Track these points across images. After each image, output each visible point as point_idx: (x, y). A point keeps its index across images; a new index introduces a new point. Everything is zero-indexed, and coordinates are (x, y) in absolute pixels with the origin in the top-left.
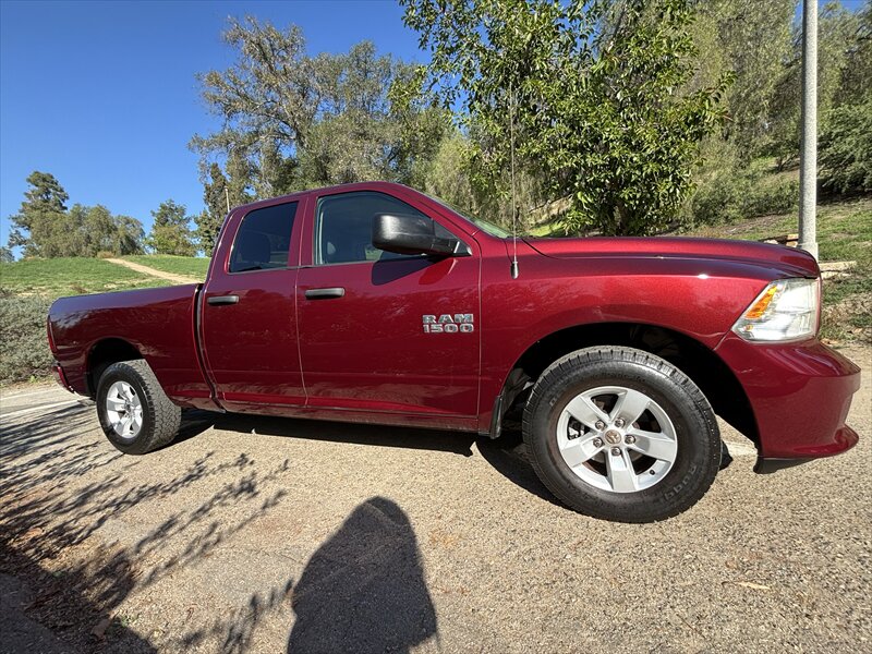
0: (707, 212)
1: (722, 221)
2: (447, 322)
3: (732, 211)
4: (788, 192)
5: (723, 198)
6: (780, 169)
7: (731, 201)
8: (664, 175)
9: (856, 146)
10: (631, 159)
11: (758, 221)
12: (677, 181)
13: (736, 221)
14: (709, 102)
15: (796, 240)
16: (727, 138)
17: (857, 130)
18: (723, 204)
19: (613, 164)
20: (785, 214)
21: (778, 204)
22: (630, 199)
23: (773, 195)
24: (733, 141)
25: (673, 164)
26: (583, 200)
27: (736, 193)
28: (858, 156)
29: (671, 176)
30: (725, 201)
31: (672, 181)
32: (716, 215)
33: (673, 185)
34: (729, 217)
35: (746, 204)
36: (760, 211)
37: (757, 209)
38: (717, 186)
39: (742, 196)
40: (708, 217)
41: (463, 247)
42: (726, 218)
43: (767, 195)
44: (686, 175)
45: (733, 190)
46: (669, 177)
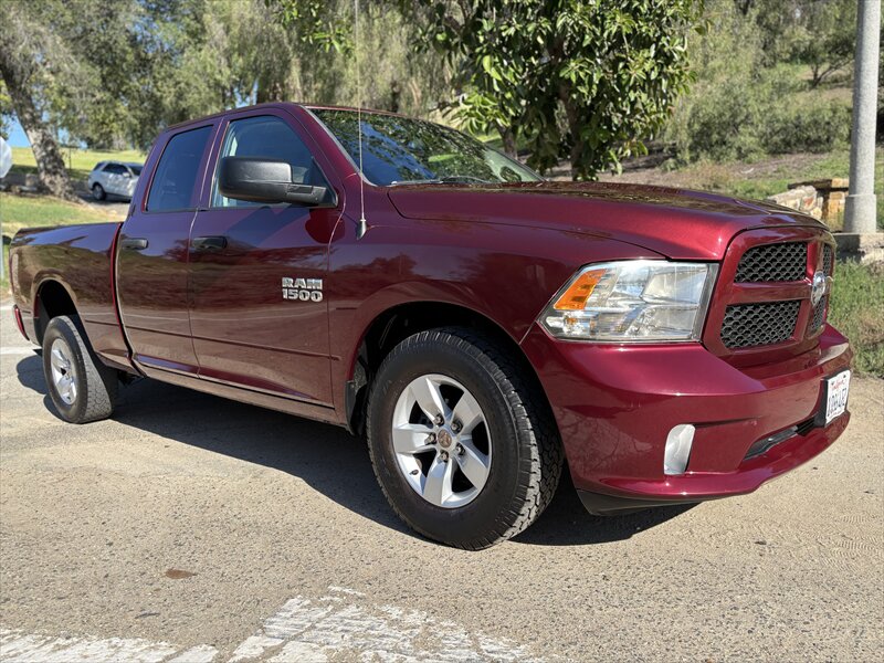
0: (709, 138)
1: (734, 154)
2: (300, 288)
3: (746, 138)
4: (827, 115)
5: (734, 116)
6: (815, 83)
7: (747, 121)
8: (641, 42)
11: (786, 159)
12: (664, 58)
13: (753, 156)
15: (844, 190)
16: (745, 11)
18: (736, 126)
20: (822, 152)
21: (813, 134)
22: (580, 81)
23: (806, 119)
24: (754, 18)
25: (659, 24)
26: (496, 76)
27: (754, 106)
29: (653, 46)
30: (738, 120)
31: (656, 57)
32: (724, 143)
33: (657, 64)
34: (744, 148)
35: (769, 130)
36: (788, 144)
37: (783, 140)
38: (728, 92)
39: (763, 114)
40: (712, 146)
41: (328, 196)
42: (739, 149)
43: (798, 118)
44: (679, 48)
45: (750, 102)
46: (649, 48)
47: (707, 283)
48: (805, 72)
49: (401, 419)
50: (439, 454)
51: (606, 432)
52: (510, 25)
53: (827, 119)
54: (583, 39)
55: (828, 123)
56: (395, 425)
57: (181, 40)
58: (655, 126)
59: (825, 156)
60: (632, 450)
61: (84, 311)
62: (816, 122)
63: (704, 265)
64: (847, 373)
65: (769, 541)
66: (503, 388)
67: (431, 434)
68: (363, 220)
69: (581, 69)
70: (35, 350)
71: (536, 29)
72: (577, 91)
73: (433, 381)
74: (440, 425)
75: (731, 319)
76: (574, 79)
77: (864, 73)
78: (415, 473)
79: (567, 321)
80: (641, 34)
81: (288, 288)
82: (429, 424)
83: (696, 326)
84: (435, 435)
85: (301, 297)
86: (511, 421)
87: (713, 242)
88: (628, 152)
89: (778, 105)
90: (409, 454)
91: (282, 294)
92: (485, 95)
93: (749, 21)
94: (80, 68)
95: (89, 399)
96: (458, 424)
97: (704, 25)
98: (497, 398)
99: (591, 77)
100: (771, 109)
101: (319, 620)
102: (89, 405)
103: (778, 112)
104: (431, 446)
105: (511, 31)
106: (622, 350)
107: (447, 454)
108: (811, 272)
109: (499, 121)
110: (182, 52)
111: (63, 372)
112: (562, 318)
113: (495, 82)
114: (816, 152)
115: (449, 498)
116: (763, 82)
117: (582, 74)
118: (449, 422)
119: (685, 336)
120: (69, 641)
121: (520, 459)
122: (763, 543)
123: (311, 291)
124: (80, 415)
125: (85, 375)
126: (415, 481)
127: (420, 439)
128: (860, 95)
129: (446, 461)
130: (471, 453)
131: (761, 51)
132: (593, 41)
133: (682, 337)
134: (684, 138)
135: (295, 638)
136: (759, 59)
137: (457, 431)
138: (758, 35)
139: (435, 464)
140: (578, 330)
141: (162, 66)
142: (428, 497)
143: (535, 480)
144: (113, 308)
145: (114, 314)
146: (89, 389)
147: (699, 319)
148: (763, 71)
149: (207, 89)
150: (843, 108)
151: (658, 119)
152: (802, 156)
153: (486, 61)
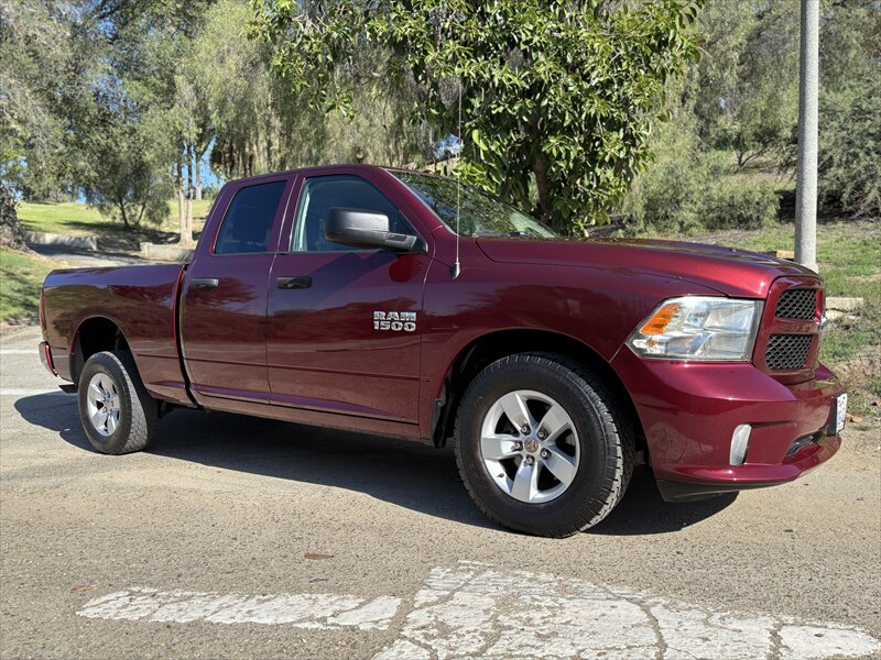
0: (655, 211)
1: (677, 227)
2: (393, 320)
3: (688, 214)
4: (757, 197)
5: (677, 193)
7: (687, 198)
8: (613, 125)
9: (836, 143)
10: (566, 87)
11: (723, 234)
12: (631, 139)
13: (694, 230)
14: (681, 19)
17: (835, 124)
18: (678, 202)
19: (537, 88)
21: (745, 212)
22: (560, 156)
23: (739, 198)
25: (627, 111)
26: (483, 147)
27: (694, 186)
28: (836, 159)
29: (622, 130)
30: (680, 198)
31: (624, 139)
32: (667, 217)
33: (626, 145)
34: (686, 222)
35: (706, 207)
36: (722, 220)
37: (719, 217)
38: (671, 172)
39: (701, 192)
40: (657, 219)
41: (419, 243)
42: (682, 223)
43: (732, 198)
44: (644, 132)
45: (691, 181)
46: (618, 131)
47: (755, 315)
48: (730, 158)
49: (488, 430)
50: (525, 459)
51: (675, 440)
52: (499, 105)
53: (757, 199)
54: (564, 120)
55: (758, 203)
56: (483, 436)
57: (146, 98)
58: (616, 199)
59: (757, 233)
60: (698, 451)
61: (137, 347)
62: (747, 201)
63: (752, 302)
64: (845, 395)
65: (794, 530)
66: (592, 399)
67: (516, 442)
68: (458, 264)
69: (561, 144)
70: (61, 386)
71: (520, 109)
72: (556, 165)
73: (521, 397)
74: (526, 434)
75: (771, 345)
76: (555, 153)
77: (806, 161)
78: (501, 476)
79: (648, 342)
80: (613, 117)
81: (380, 321)
82: (516, 433)
83: (748, 349)
84: (521, 443)
85: (394, 328)
86: (600, 425)
87: (758, 285)
88: (593, 222)
89: (714, 186)
90: (495, 460)
91: (374, 325)
92: (473, 165)
93: (687, 111)
94: (47, 120)
95: (132, 430)
96: (545, 433)
97: (665, 113)
98: (587, 407)
99: (568, 152)
100: (707, 189)
101: (470, 580)
102: (131, 436)
103: (714, 191)
104: (518, 452)
105: (501, 109)
106: (686, 366)
107: (533, 458)
108: (819, 313)
109: (485, 188)
110: (147, 109)
111: (100, 405)
112: (645, 341)
113: (482, 153)
114: (748, 229)
115: (535, 495)
116: (700, 165)
117: (561, 149)
118: (535, 431)
119: (739, 357)
120: (266, 597)
121: (608, 457)
122: (791, 531)
123: (403, 322)
124: (116, 446)
125: (130, 407)
126: (503, 483)
127: (507, 446)
128: (803, 179)
129: (532, 465)
130: (558, 456)
131: (699, 138)
132: (572, 122)
133: (738, 357)
134: (639, 210)
135: (458, 590)
136: (696, 143)
137: (543, 439)
138: (695, 123)
139: (522, 468)
140: (658, 350)
141: (125, 122)
142: (517, 494)
143: (619, 474)
144: (174, 342)
145: (174, 348)
146: (133, 420)
147: (749, 345)
148: (701, 155)
149: (170, 146)
150: (771, 190)
151: (618, 192)
152: (736, 232)
153: (475, 134)
